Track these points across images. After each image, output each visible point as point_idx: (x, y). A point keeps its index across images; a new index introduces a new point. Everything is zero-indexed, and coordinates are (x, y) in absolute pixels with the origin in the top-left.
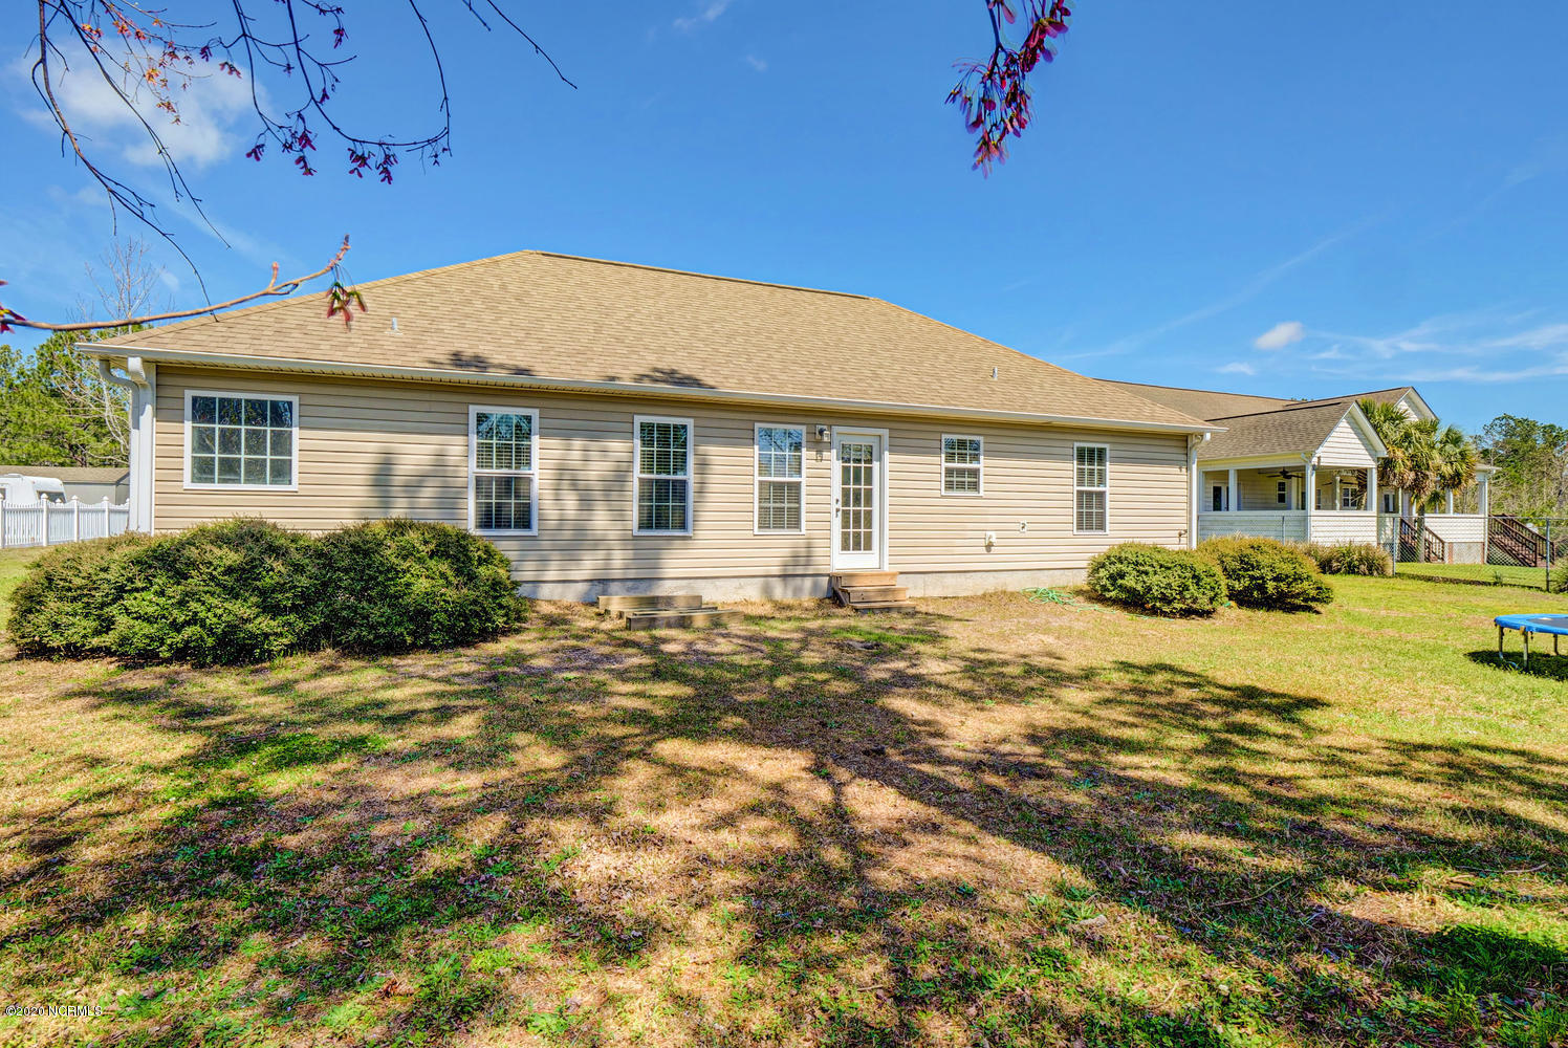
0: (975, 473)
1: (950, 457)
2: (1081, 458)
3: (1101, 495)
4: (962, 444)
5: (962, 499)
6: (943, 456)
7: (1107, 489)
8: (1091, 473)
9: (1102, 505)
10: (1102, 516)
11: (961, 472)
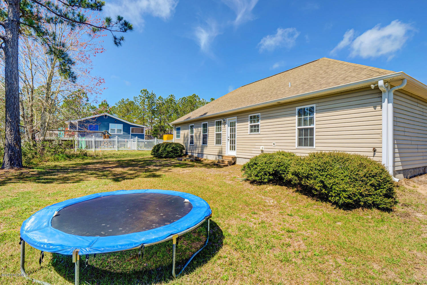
0: (258, 126)
1: (251, 122)
2: (299, 114)
3: (312, 129)
4: (254, 117)
5: (255, 135)
6: (249, 122)
7: (314, 126)
8: (305, 120)
9: (312, 134)
10: (312, 140)
11: (255, 126)
